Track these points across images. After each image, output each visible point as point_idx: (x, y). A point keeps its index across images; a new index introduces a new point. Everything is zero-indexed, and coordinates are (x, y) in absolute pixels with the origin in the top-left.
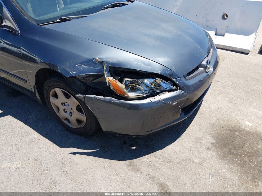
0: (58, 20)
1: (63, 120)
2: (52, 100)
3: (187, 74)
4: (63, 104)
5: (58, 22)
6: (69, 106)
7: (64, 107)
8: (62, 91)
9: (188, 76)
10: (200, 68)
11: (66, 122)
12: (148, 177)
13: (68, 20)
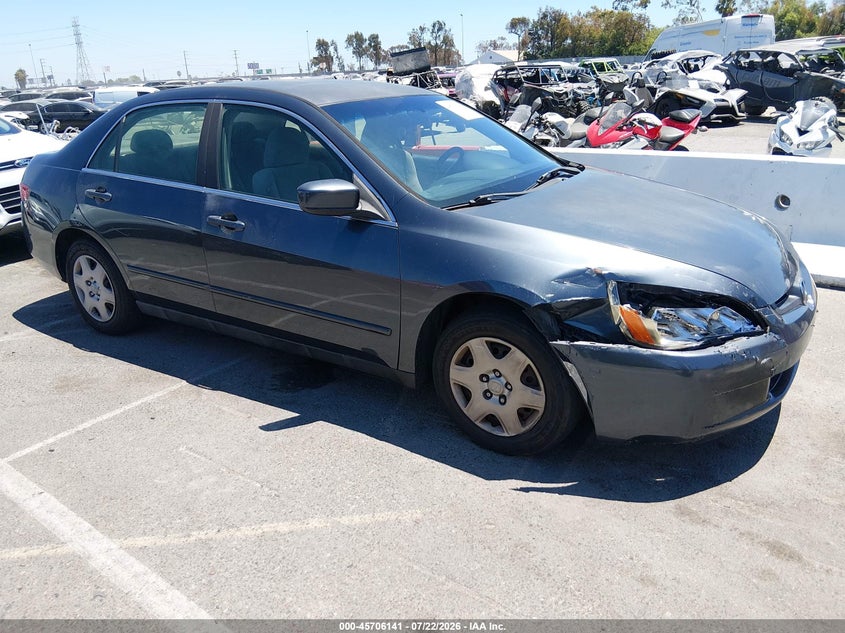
0: (473, 201)
1: (477, 423)
2: (457, 375)
3: (776, 303)
4: (485, 379)
5: (471, 205)
6: (502, 378)
7: (485, 386)
8: (487, 342)
9: (779, 306)
10: (790, 296)
11: (486, 427)
12: (735, 533)
13: (489, 202)
